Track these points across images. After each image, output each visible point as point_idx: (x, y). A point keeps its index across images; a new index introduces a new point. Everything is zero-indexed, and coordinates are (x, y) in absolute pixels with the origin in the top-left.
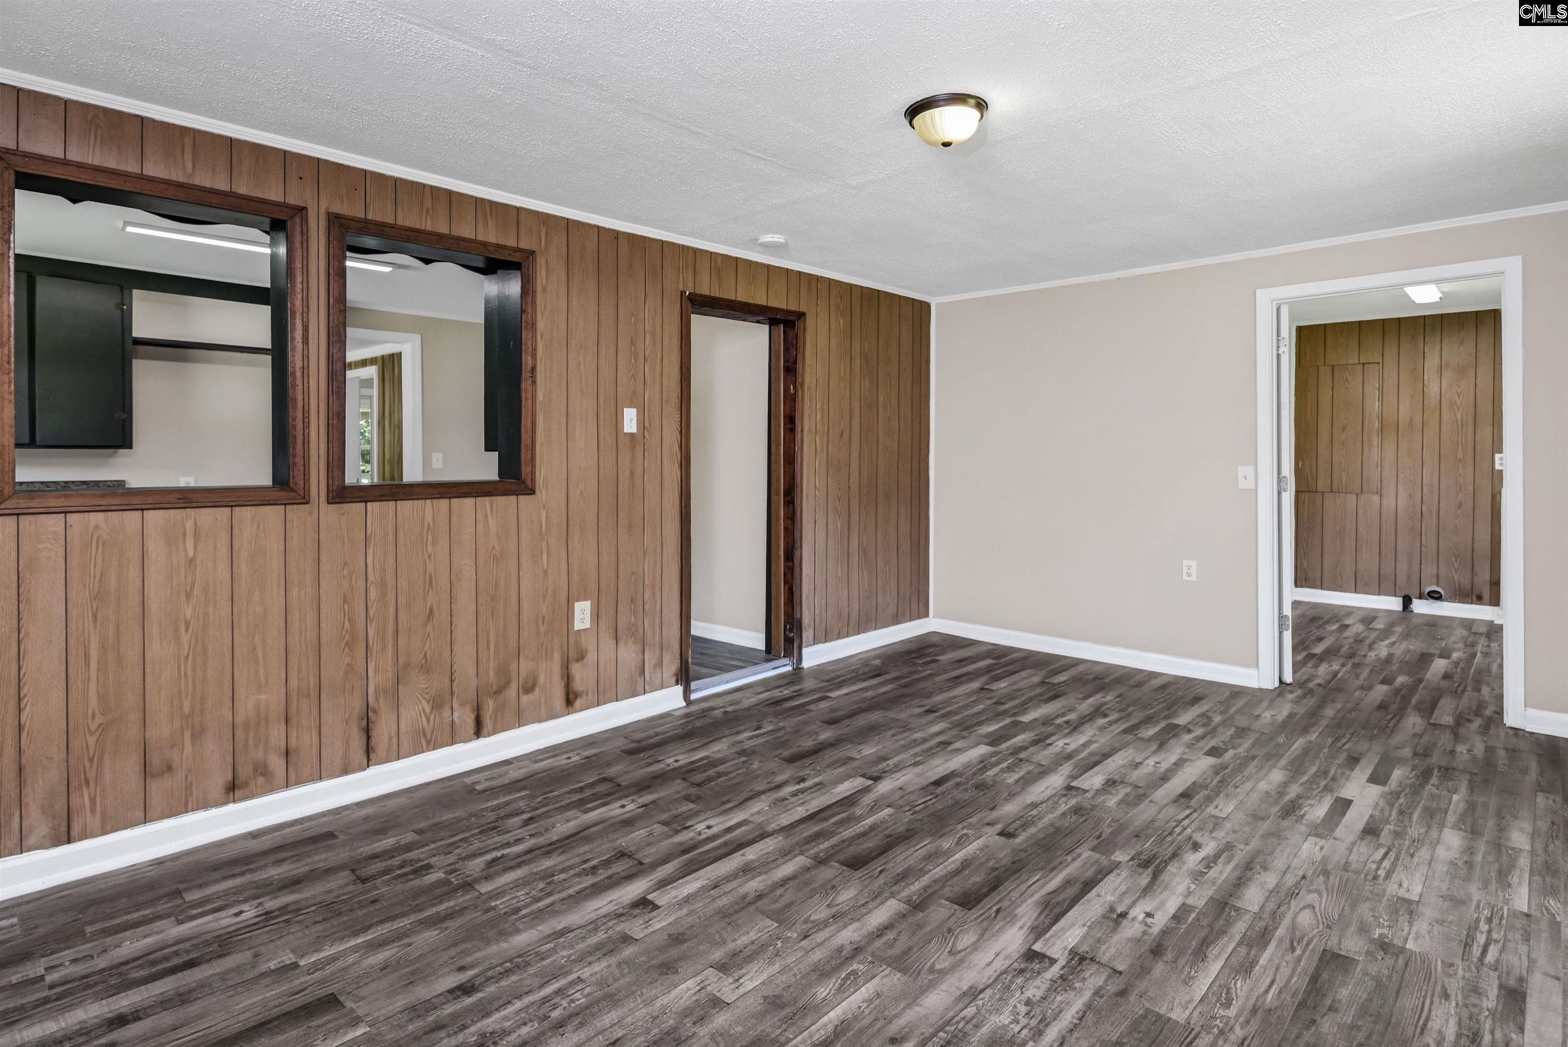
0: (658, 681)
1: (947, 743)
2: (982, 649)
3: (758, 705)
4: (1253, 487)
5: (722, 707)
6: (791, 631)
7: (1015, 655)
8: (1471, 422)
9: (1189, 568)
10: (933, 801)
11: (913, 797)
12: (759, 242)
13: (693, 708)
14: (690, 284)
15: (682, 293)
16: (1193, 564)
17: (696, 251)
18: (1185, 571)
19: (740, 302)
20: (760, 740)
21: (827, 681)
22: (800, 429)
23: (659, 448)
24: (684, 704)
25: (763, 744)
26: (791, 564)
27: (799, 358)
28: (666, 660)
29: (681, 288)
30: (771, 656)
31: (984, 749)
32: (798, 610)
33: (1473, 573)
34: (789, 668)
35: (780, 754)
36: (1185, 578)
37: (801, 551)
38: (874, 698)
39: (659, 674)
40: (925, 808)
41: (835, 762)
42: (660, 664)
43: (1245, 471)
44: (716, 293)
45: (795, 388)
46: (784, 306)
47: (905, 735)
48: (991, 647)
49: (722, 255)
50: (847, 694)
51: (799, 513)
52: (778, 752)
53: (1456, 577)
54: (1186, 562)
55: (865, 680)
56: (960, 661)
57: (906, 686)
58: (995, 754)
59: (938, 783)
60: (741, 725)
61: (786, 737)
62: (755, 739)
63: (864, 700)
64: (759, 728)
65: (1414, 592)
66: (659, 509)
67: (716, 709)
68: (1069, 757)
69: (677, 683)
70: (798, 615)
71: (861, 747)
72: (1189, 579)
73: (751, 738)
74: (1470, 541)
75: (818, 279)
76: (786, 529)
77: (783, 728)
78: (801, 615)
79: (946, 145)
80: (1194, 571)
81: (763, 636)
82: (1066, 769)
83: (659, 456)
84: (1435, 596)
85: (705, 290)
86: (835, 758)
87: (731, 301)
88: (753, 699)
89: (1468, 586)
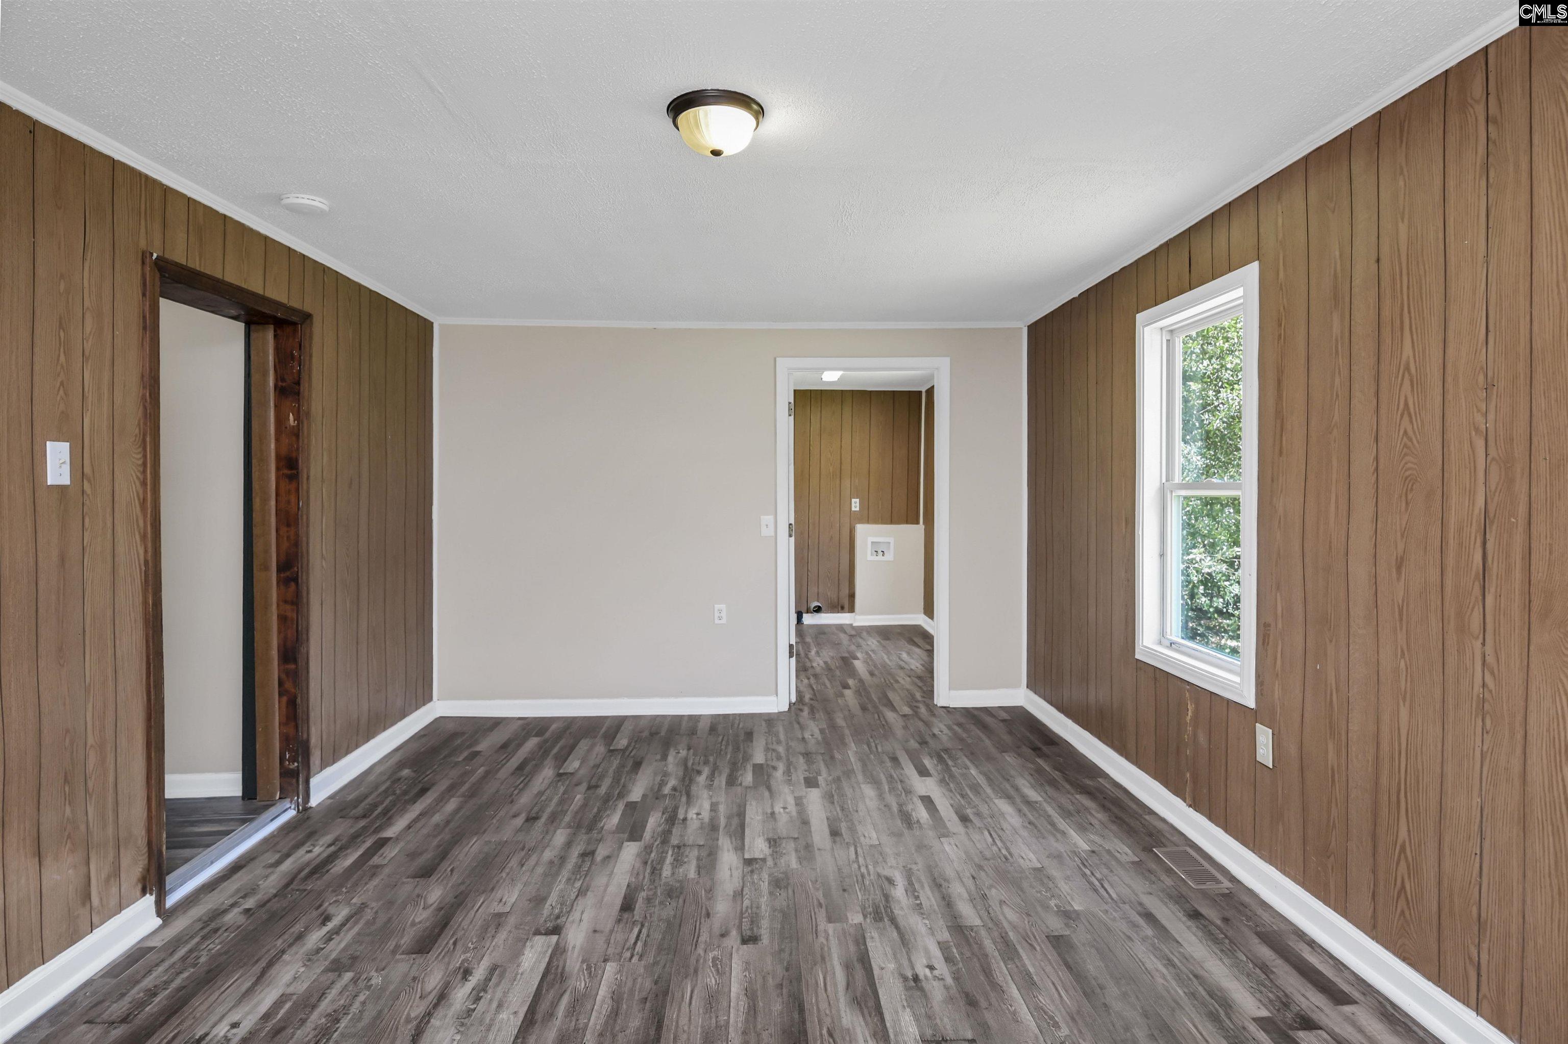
0: (113, 902)
1: (588, 854)
2: (515, 726)
3: (287, 885)
4: (773, 534)
5: (233, 905)
6: (293, 759)
7: (554, 727)
8: (838, 473)
9: (720, 611)
10: (645, 931)
11: (619, 936)
12: (286, 201)
13: (180, 924)
14: (158, 243)
15: (145, 256)
16: (723, 607)
17: (167, 191)
18: (717, 615)
19: (231, 285)
20: (347, 937)
21: (364, 816)
22: (305, 476)
23: (109, 510)
24: (159, 921)
25: (357, 940)
26: (293, 666)
27: (304, 376)
28: (125, 862)
29: (143, 244)
30: (256, 803)
31: (631, 851)
32: (305, 729)
33: (839, 590)
34: (292, 813)
35: (397, 946)
36: (717, 621)
37: (308, 647)
38: (448, 822)
39: (114, 890)
40: (645, 944)
41: (485, 929)
42: (116, 872)
43: (768, 519)
44: (195, 264)
45: (297, 418)
46: (284, 300)
47: (534, 859)
48: (520, 722)
49: (205, 206)
50: (409, 827)
51: (305, 594)
52: (391, 944)
53: (829, 594)
54: (717, 607)
55: (414, 800)
56: (504, 746)
57: (472, 794)
58: (648, 849)
59: (627, 906)
60: (295, 921)
61: (382, 918)
62: (337, 939)
63: (438, 829)
64: (327, 919)
65: (804, 609)
66: (109, 613)
67: (225, 911)
68: (713, 827)
69: (144, 892)
70: (305, 736)
71: (498, 894)
72: (720, 622)
73: (329, 938)
74: (837, 565)
75: (325, 269)
76: (282, 619)
77: (364, 906)
78: (308, 735)
79: (716, 153)
80: (724, 614)
81: (238, 776)
82: (725, 843)
83: (109, 524)
84: (818, 610)
85: (178, 255)
86: (479, 923)
87: (217, 280)
88: (273, 878)
89: (836, 600)
